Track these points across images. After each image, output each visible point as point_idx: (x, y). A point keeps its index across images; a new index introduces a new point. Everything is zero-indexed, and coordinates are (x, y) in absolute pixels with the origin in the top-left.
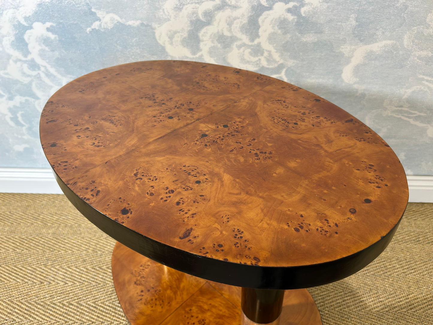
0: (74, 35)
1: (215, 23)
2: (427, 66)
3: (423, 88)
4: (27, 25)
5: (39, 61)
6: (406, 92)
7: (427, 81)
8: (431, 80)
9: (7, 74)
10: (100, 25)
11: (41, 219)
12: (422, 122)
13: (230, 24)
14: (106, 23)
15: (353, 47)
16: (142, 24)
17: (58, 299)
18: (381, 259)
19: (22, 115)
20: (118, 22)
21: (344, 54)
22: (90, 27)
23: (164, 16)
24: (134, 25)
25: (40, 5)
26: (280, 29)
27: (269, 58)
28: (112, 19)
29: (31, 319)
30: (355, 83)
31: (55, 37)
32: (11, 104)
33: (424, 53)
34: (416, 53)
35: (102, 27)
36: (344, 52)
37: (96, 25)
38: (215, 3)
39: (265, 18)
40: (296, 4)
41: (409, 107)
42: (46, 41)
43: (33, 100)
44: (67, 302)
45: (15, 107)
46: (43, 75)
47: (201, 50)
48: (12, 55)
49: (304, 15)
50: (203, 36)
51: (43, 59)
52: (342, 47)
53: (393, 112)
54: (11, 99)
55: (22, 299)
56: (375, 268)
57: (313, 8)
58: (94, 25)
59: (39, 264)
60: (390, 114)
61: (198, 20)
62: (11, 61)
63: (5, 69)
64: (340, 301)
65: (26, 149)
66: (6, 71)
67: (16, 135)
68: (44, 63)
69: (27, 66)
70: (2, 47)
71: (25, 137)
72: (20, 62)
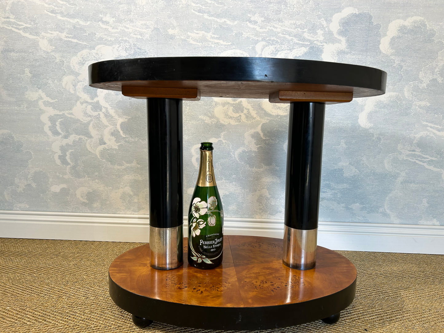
2: (428, 114)
3: (428, 133)
5: (103, 103)
6: (415, 137)
7: (431, 127)
8: (434, 127)
9: (71, 114)
11: (61, 255)
12: (435, 167)
19: (72, 154)
30: (370, 128)
32: (65, 142)
33: (423, 103)
34: (416, 103)
41: (421, 151)
43: (86, 138)
45: (67, 145)
46: (102, 115)
48: (81, 98)
53: (408, 156)
54: (66, 137)
55: (36, 308)
60: (405, 158)
62: (78, 103)
63: (71, 109)
65: (63, 190)
66: (71, 111)
67: (58, 174)
68: (107, 105)
69: (91, 108)
70: (75, 90)
71: (66, 177)
72: (86, 104)
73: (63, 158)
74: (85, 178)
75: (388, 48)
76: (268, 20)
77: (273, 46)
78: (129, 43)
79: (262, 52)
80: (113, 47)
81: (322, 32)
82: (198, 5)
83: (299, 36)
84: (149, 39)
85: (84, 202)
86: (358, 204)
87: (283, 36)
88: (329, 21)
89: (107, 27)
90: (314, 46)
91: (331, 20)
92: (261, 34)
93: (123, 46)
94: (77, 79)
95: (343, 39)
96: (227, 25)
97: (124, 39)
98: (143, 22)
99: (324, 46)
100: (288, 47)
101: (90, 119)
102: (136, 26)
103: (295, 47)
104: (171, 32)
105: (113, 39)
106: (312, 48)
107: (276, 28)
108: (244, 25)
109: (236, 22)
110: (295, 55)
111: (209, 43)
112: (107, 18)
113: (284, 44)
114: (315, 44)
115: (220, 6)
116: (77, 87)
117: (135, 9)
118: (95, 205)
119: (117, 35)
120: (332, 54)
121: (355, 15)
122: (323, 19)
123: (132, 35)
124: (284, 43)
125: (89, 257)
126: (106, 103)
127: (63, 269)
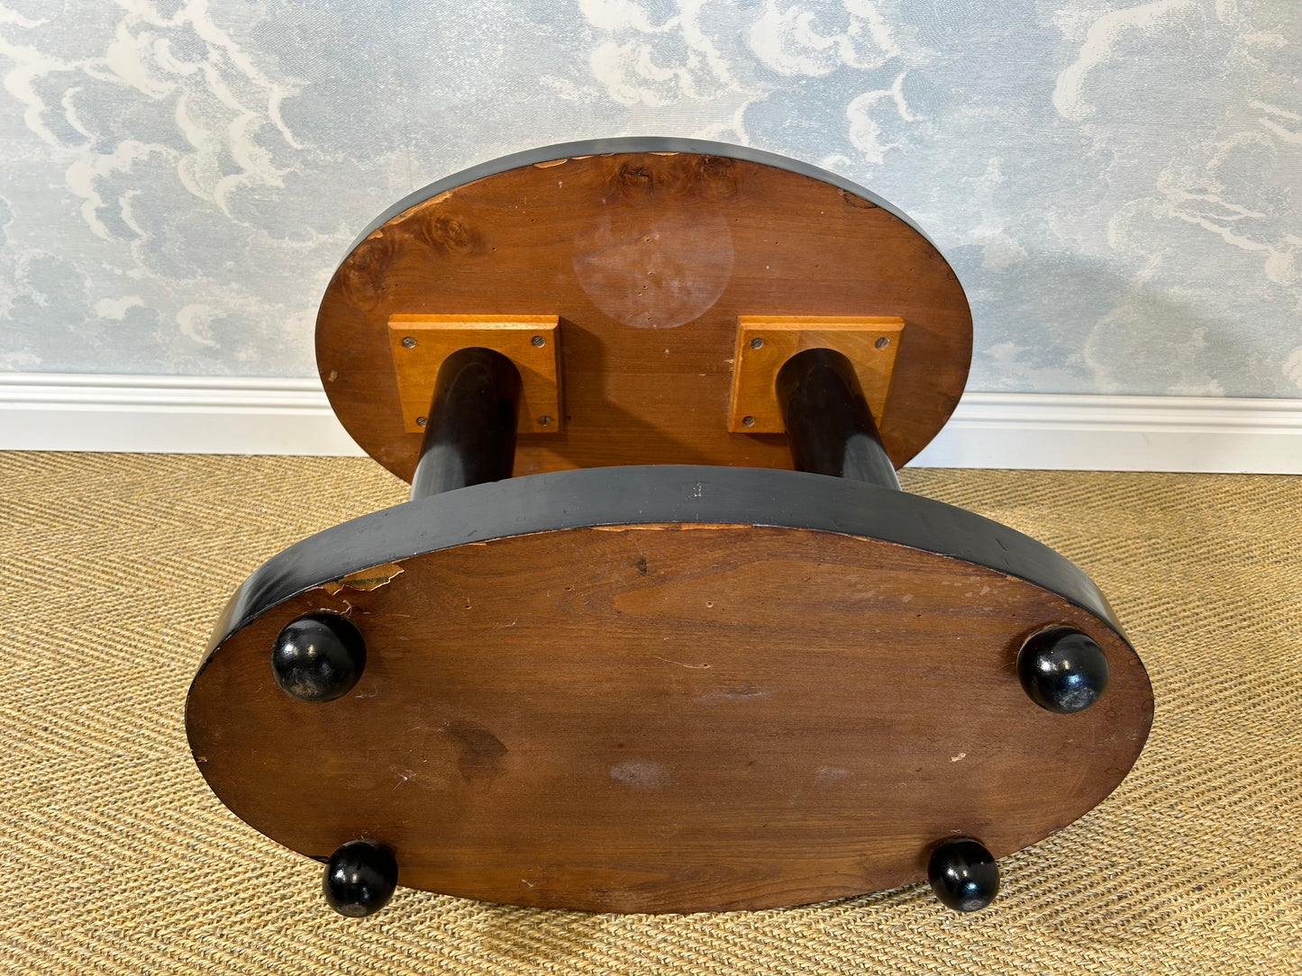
2: (1273, 74)
3: (1259, 137)
5: (207, 30)
6: (1215, 149)
7: (1272, 117)
8: (1280, 116)
9: (105, 69)
11: (179, 514)
12: (1254, 238)
15: (1086, 14)
19: (137, 203)
21: (1062, 34)
27: (861, 40)
30: (1086, 120)
32: (105, 164)
33: (1265, 39)
34: (1245, 37)
36: (1063, 28)
41: (1222, 192)
43: (174, 152)
45: (115, 174)
46: (212, 75)
47: (677, 12)
48: (126, 11)
51: (219, 26)
52: (1059, 12)
53: (1181, 206)
54: (105, 148)
59: (196, 621)
60: (1172, 214)
62: (121, 30)
63: (100, 53)
65: (133, 312)
66: (102, 61)
67: (108, 267)
68: (222, 38)
69: (170, 47)
71: (135, 274)
72: (148, 34)
73: (110, 216)
74: (195, 277)
85: (208, 348)
86: (1011, 345)
101: (170, 86)
118: (242, 356)
125: (259, 519)
126: (217, 30)
127: (197, 565)
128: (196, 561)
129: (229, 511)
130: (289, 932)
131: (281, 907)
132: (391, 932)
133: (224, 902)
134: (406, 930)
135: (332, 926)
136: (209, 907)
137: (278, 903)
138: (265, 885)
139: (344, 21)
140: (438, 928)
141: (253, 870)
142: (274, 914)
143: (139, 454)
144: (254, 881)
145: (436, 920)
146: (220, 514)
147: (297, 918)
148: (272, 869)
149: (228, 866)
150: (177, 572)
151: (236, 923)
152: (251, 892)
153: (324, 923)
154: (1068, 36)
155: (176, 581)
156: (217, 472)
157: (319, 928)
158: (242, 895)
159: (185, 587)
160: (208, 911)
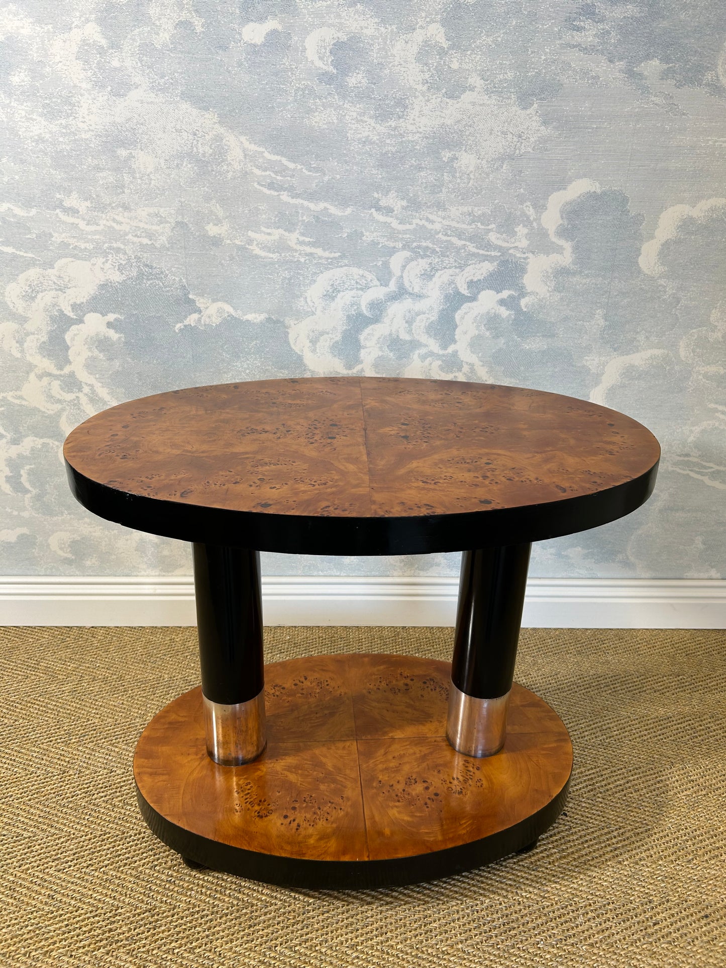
0: (152, 335)
1: (386, 320)
2: (720, 389)
3: (717, 424)
4: (75, 317)
5: (83, 376)
6: (691, 431)
9: (20, 397)
10: (199, 320)
11: (43, 668)
13: (410, 322)
14: (209, 317)
15: (603, 359)
16: (269, 320)
17: (102, 797)
18: (685, 717)
19: (31, 473)
20: (228, 316)
21: (590, 370)
22: (181, 322)
23: (305, 308)
24: (255, 321)
25: (103, 286)
26: (488, 330)
27: (470, 375)
28: (220, 311)
29: (53, 831)
31: (120, 338)
32: (14, 451)
33: (712, 369)
34: (700, 369)
35: (202, 322)
36: (590, 367)
37: (192, 320)
38: (389, 290)
39: (466, 313)
40: (513, 293)
41: (700, 456)
42: (102, 344)
43: (57, 443)
44: (120, 801)
45: (20, 456)
46: (84, 400)
47: (361, 362)
48: (36, 366)
49: (525, 310)
50: (366, 339)
51: (91, 374)
52: (586, 358)
54: (15, 442)
55: (30, 800)
56: (677, 731)
57: (539, 300)
58: (188, 319)
59: (54, 742)
60: (670, 469)
61: (360, 315)
62: (32, 376)
63: (18, 388)
64: (622, 782)
65: (22, 537)
66: (18, 393)
67: (9, 511)
68: (91, 380)
69: (60, 385)
70: (22, 351)
71: (26, 514)
72: (48, 378)
73: (14, 480)
74: (62, 515)
75: (655, 263)
76: (415, 204)
77: (425, 260)
78: (125, 253)
79: (402, 272)
80: (92, 262)
81: (526, 231)
82: (268, 173)
83: (476, 239)
84: (167, 246)
85: (66, 559)
86: (579, 549)
87: (445, 238)
88: (540, 207)
89: (76, 221)
90: (508, 260)
91: (544, 206)
92: (400, 236)
93: (114, 260)
94: (24, 329)
95: (568, 246)
96: (330, 215)
97: (115, 245)
98: (152, 210)
99: (528, 260)
100: (455, 261)
101: (59, 406)
102: (136, 218)
103: (470, 262)
104: (212, 230)
105: (90, 246)
106: (504, 263)
107: (432, 222)
108: (365, 217)
109: (349, 211)
110: (470, 278)
111: (295, 254)
112: (72, 201)
113: (448, 256)
114: (511, 255)
115: (314, 175)
116: (26, 345)
117: (132, 182)
118: (88, 563)
119: (97, 237)
120: (544, 276)
121: (593, 196)
122: (528, 203)
123: (130, 237)
124: (448, 253)
125: (95, 671)
126: (89, 376)
127: (54, 703)
128: (54, 701)
129: (75, 666)
130: (114, 954)
131: (109, 937)
132: (180, 954)
133: (72, 933)
134: (189, 952)
135: (142, 950)
136: (63, 937)
137: (107, 934)
138: (99, 922)
139: (164, 369)
140: (210, 951)
141: (91, 912)
142: (105, 942)
143: (17, 627)
144: (92, 920)
145: (209, 945)
146: (69, 668)
147: (119, 944)
148: (103, 911)
149: (75, 909)
150: (41, 708)
151: (80, 947)
152: (89, 927)
153: (136, 947)
154: (594, 371)
155: (41, 715)
156: (68, 639)
157: (133, 951)
158: (84, 929)
159: (47, 719)
160: (62, 939)
